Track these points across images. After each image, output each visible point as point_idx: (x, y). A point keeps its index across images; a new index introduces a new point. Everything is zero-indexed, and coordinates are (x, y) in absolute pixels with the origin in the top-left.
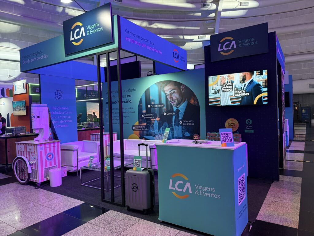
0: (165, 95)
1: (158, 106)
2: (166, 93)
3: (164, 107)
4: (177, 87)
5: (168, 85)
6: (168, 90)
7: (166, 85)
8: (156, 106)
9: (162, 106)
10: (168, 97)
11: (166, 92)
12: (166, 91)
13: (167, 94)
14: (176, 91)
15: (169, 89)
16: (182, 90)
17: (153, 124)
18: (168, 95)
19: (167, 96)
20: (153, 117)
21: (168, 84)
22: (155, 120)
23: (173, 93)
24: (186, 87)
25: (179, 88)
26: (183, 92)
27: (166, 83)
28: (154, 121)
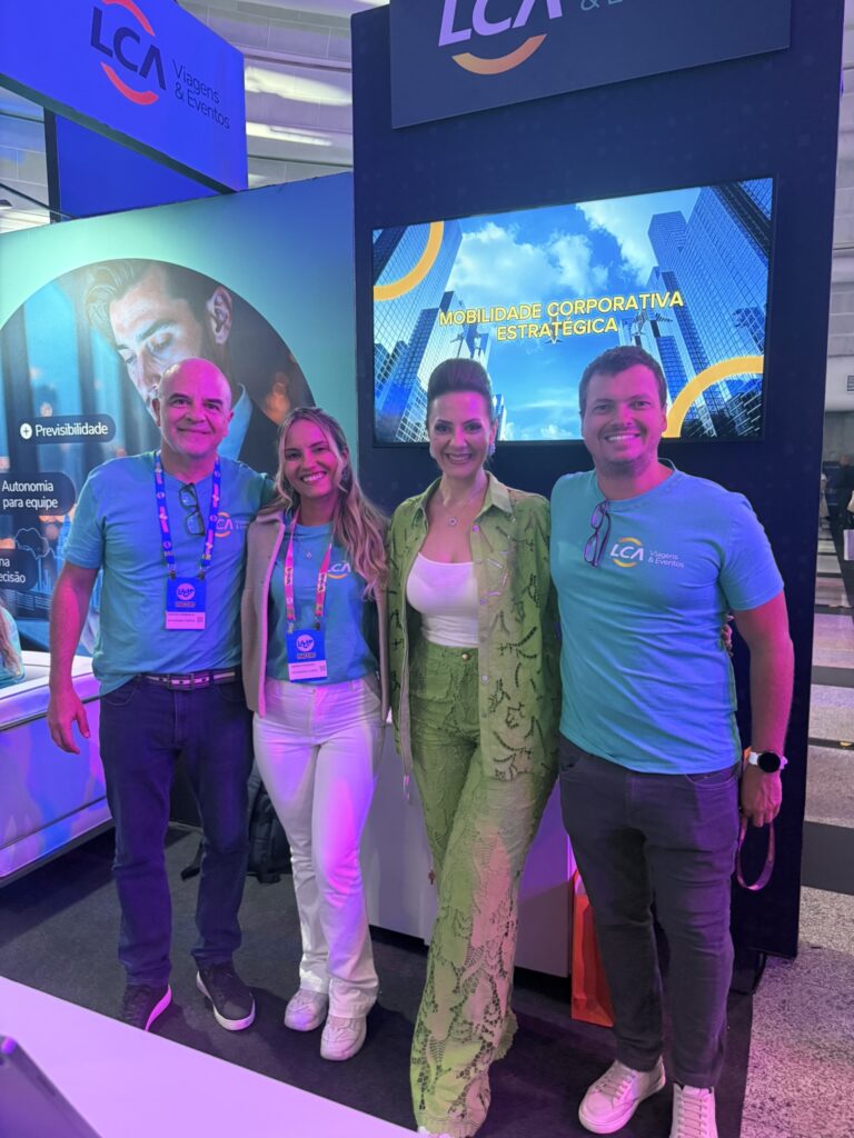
0: (113, 359)
1: (78, 430)
2: (123, 347)
3: (109, 437)
4: (183, 302)
5: (134, 290)
6: (134, 324)
7: (119, 295)
8: (67, 430)
9: (102, 429)
10: (135, 373)
11: (121, 339)
12: (121, 329)
13: (125, 354)
14: (177, 332)
15: (141, 318)
16: (214, 325)
17: (54, 544)
18: (133, 358)
19: (131, 367)
20: (54, 503)
21: (132, 281)
22: (61, 519)
23: (160, 348)
24: (239, 306)
25: (200, 313)
26: (221, 337)
27: (118, 280)
28: (59, 525)
